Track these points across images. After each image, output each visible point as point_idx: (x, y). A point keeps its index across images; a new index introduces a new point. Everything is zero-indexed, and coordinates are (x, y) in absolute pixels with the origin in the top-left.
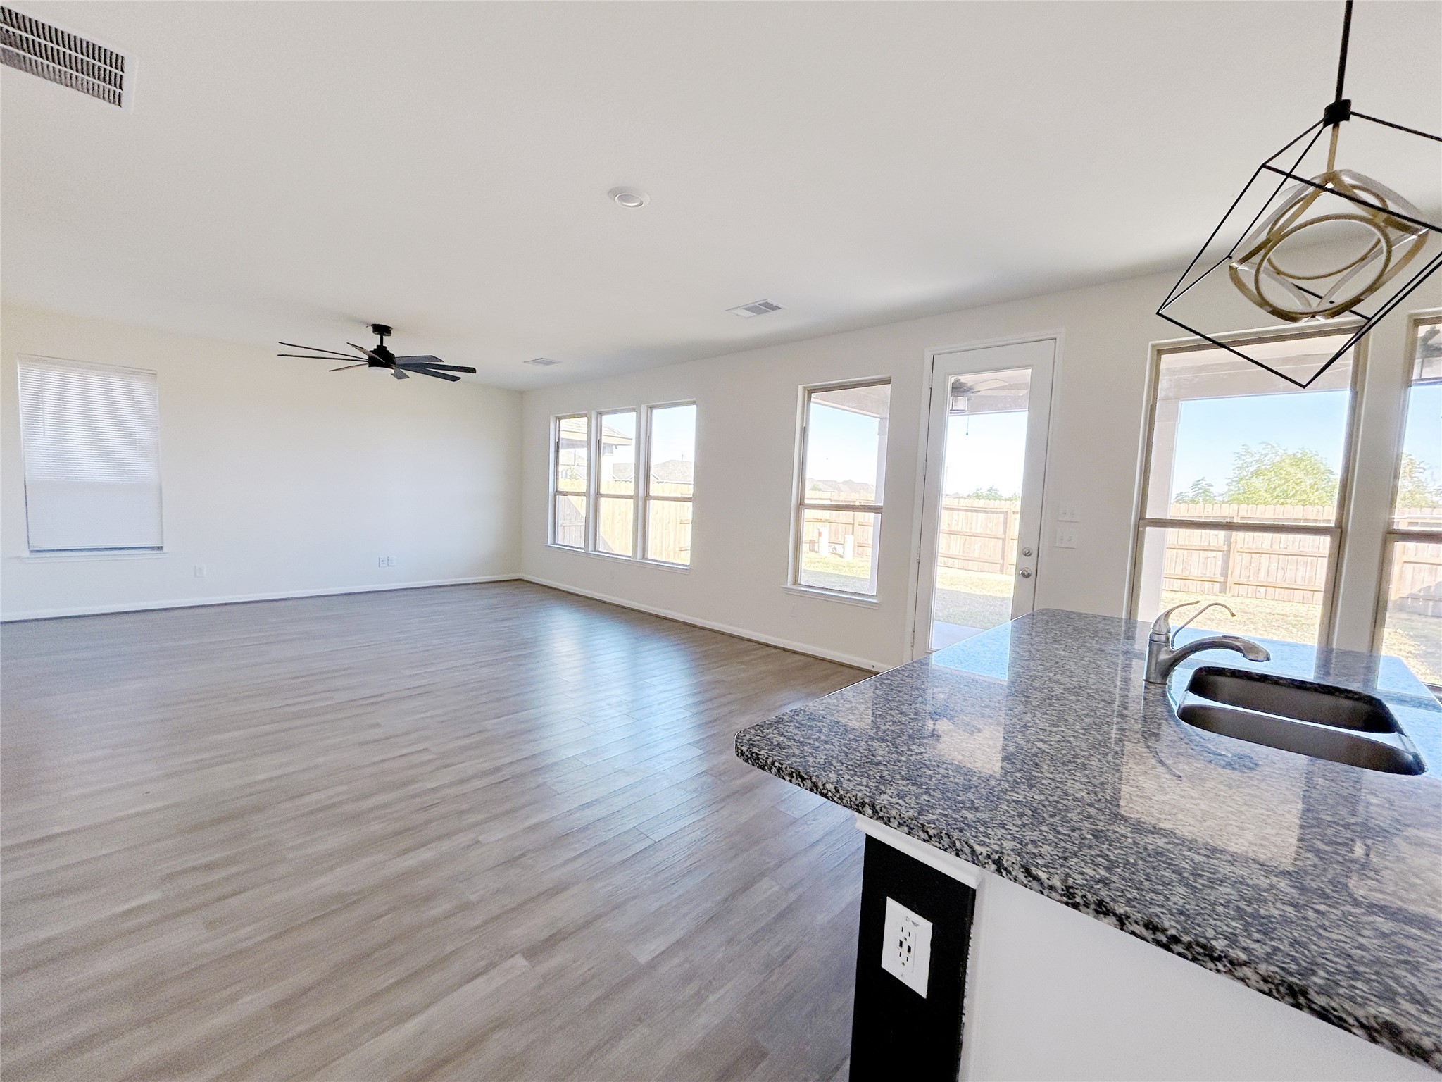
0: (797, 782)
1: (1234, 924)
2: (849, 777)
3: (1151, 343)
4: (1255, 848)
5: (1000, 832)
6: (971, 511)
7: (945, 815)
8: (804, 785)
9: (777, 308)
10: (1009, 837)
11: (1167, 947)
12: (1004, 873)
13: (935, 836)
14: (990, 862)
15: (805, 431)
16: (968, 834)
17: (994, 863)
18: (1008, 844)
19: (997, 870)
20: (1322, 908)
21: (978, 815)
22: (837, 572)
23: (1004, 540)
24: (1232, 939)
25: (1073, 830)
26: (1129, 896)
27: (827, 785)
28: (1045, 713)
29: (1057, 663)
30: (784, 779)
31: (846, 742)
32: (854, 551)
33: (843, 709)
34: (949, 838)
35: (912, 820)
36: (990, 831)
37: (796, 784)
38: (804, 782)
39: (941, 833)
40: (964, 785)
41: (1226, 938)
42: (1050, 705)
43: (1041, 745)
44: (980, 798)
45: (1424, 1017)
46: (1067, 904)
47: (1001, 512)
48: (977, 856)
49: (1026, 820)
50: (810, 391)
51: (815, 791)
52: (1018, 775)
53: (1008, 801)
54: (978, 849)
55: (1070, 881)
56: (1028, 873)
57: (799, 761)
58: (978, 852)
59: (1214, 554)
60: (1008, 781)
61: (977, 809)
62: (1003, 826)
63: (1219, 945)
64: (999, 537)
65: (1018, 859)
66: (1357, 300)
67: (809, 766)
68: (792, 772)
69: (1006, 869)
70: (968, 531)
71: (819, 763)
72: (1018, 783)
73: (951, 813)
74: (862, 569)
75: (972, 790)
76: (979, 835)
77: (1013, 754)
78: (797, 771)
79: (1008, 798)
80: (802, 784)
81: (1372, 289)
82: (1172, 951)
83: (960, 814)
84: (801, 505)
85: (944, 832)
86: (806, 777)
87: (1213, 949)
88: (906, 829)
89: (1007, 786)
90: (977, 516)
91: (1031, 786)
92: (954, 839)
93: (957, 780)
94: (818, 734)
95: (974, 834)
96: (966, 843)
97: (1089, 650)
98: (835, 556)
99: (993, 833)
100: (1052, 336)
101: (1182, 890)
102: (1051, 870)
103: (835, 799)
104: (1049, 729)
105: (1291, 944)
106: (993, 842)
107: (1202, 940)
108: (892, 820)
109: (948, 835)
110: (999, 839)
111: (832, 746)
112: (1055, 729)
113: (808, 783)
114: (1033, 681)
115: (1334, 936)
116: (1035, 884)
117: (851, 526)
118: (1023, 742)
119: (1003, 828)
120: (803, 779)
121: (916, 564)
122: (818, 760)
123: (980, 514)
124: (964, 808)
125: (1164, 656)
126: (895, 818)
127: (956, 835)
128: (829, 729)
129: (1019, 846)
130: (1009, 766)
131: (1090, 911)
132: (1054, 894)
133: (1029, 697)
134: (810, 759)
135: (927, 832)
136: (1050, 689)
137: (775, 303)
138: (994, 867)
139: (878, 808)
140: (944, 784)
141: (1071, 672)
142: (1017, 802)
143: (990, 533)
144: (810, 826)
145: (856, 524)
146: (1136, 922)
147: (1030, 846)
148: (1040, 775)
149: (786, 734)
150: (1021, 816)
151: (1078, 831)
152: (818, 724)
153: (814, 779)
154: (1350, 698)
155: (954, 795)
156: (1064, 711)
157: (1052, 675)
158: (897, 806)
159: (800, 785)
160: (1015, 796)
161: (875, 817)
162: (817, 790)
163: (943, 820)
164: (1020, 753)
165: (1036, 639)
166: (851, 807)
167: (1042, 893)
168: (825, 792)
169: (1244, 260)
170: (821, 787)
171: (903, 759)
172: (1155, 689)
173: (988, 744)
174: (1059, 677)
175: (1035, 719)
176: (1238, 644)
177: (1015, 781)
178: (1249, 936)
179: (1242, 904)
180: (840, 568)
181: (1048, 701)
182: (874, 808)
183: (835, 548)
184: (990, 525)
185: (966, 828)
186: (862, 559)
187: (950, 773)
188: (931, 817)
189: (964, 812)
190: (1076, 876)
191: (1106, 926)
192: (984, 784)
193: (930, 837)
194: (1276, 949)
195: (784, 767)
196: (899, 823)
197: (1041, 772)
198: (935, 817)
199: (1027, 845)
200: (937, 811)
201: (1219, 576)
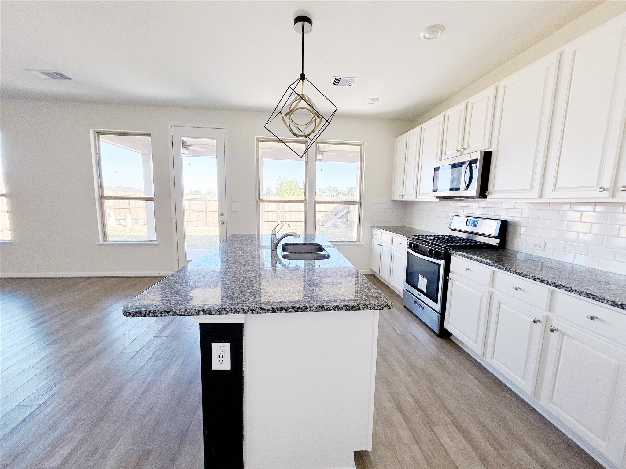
0: (165, 315)
1: (309, 300)
2: (189, 305)
3: (256, 136)
4: (308, 283)
5: (249, 301)
6: (191, 200)
7: (230, 303)
8: (169, 315)
9: (68, 78)
10: (252, 302)
11: (297, 311)
12: (254, 312)
13: (229, 310)
14: (249, 311)
15: (98, 156)
16: (240, 306)
17: (250, 311)
18: (253, 304)
19: (252, 312)
20: (322, 290)
21: (241, 299)
22: (124, 234)
23: (206, 212)
24: (309, 303)
25: (268, 294)
26: (287, 303)
27: (181, 310)
28: (248, 266)
29: (245, 250)
30: (158, 316)
31: (181, 294)
32: (132, 222)
33: (172, 283)
34: (235, 309)
35: (220, 309)
36: (246, 302)
37: (164, 316)
38: (169, 313)
39: (231, 308)
40: (232, 293)
41: (308, 303)
42: (248, 263)
43: (250, 275)
44: (239, 295)
45: (341, 302)
46: (273, 312)
47: (204, 200)
48: (245, 311)
49: (255, 296)
50: (99, 133)
51: (175, 315)
52: (248, 285)
53: (248, 293)
54: (245, 308)
55: (273, 306)
56: (261, 309)
57: (163, 306)
58: (245, 309)
59: (274, 212)
60: (246, 288)
61: (239, 298)
62: (249, 300)
63: (307, 305)
64: (204, 211)
65: (257, 306)
66: (310, 134)
67: (169, 307)
68: (162, 311)
69: (254, 311)
70: (190, 209)
71: (173, 304)
72: (248, 287)
73: (232, 302)
74: (139, 231)
75: (236, 293)
76: (244, 304)
77: (243, 280)
78: (164, 310)
79: (247, 292)
80: (168, 315)
81: (313, 131)
82: (298, 312)
83: (235, 301)
84: (102, 198)
85: (232, 308)
86: (169, 311)
87: (306, 306)
88: (218, 313)
89: (245, 289)
90: (193, 202)
91: (253, 287)
92: (236, 309)
93: (229, 292)
94: (166, 295)
95: (242, 305)
96: (241, 308)
97: (253, 244)
98: (121, 226)
99: (247, 302)
100: (223, 128)
101: (297, 297)
102: (267, 305)
103: (186, 314)
104: (250, 270)
105: (319, 299)
106: (248, 305)
107: (304, 305)
108: (212, 312)
109: (234, 308)
110: (250, 303)
111: (175, 297)
112: (252, 269)
113: (171, 313)
114: (240, 257)
115: (326, 294)
116: (264, 311)
117: (128, 209)
118: (245, 276)
119: (250, 300)
120: (168, 312)
121: (175, 224)
122: (172, 304)
123: (195, 201)
124: (235, 299)
125: (276, 242)
126: (213, 311)
127: (237, 307)
128: (170, 292)
129: (256, 303)
130: (244, 283)
131: (279, 311)
132: (269, 312)
133: (241, 262)
134: (168, 305)
135: (226, 310)
136: (246, 259)
137: (67, 75)
138: (251, 312)
139: (206, 310)
140: (226, 295)
141: (250, 252)
142: (251, 292)
143: (200, 209)
144: (146, 352)
145: (131, 208)
146: (290, 308)
147: (259, 302)
148: (254, 283)
149: (150, 299)
150: (253, 295)
151: (270, 294)
152: (164, 291)
153: (174, 310)
154: (314, 245)
155: (231, 297)
156: (253, 264)
157: (245, 254)
158: (213, 307)
159: (167, 316)
160: (250, 291)
161: (205, 314)
162: (176, 314)
163: (230, 305)
164: (245, 279)
165: (235, 244)
166: (193, 314)
167: (266, 313)
168: (180, 313)
169: (286, 115)
170: (178, 312)
171: (207, 292)
172: (275, 252)
173: (234, 279)
174: (247, 254)
175: (245, 268)
176: (293, 234)
177: (247, 287)
178: (312, 301)
179: (309, 295)
180: (125, 232)
181: (247, 262)
182: (204, 310)
183: (119, 222)
184: (199, 206)
185: (239, 304)
186: (138, 226)
187: (226, 291)
188: (226, 305)
189: (236, 300)
190: (273, 304)
191: (284, 313)
192: (238, 291)
193: (228, 312)
194: (317, 301)
195: (157, 311)
196: (215, 312)
197: (254, 282)
198: (227, 305)
199: (258, 302)
200: (227, 303)
201: (276, 219)
